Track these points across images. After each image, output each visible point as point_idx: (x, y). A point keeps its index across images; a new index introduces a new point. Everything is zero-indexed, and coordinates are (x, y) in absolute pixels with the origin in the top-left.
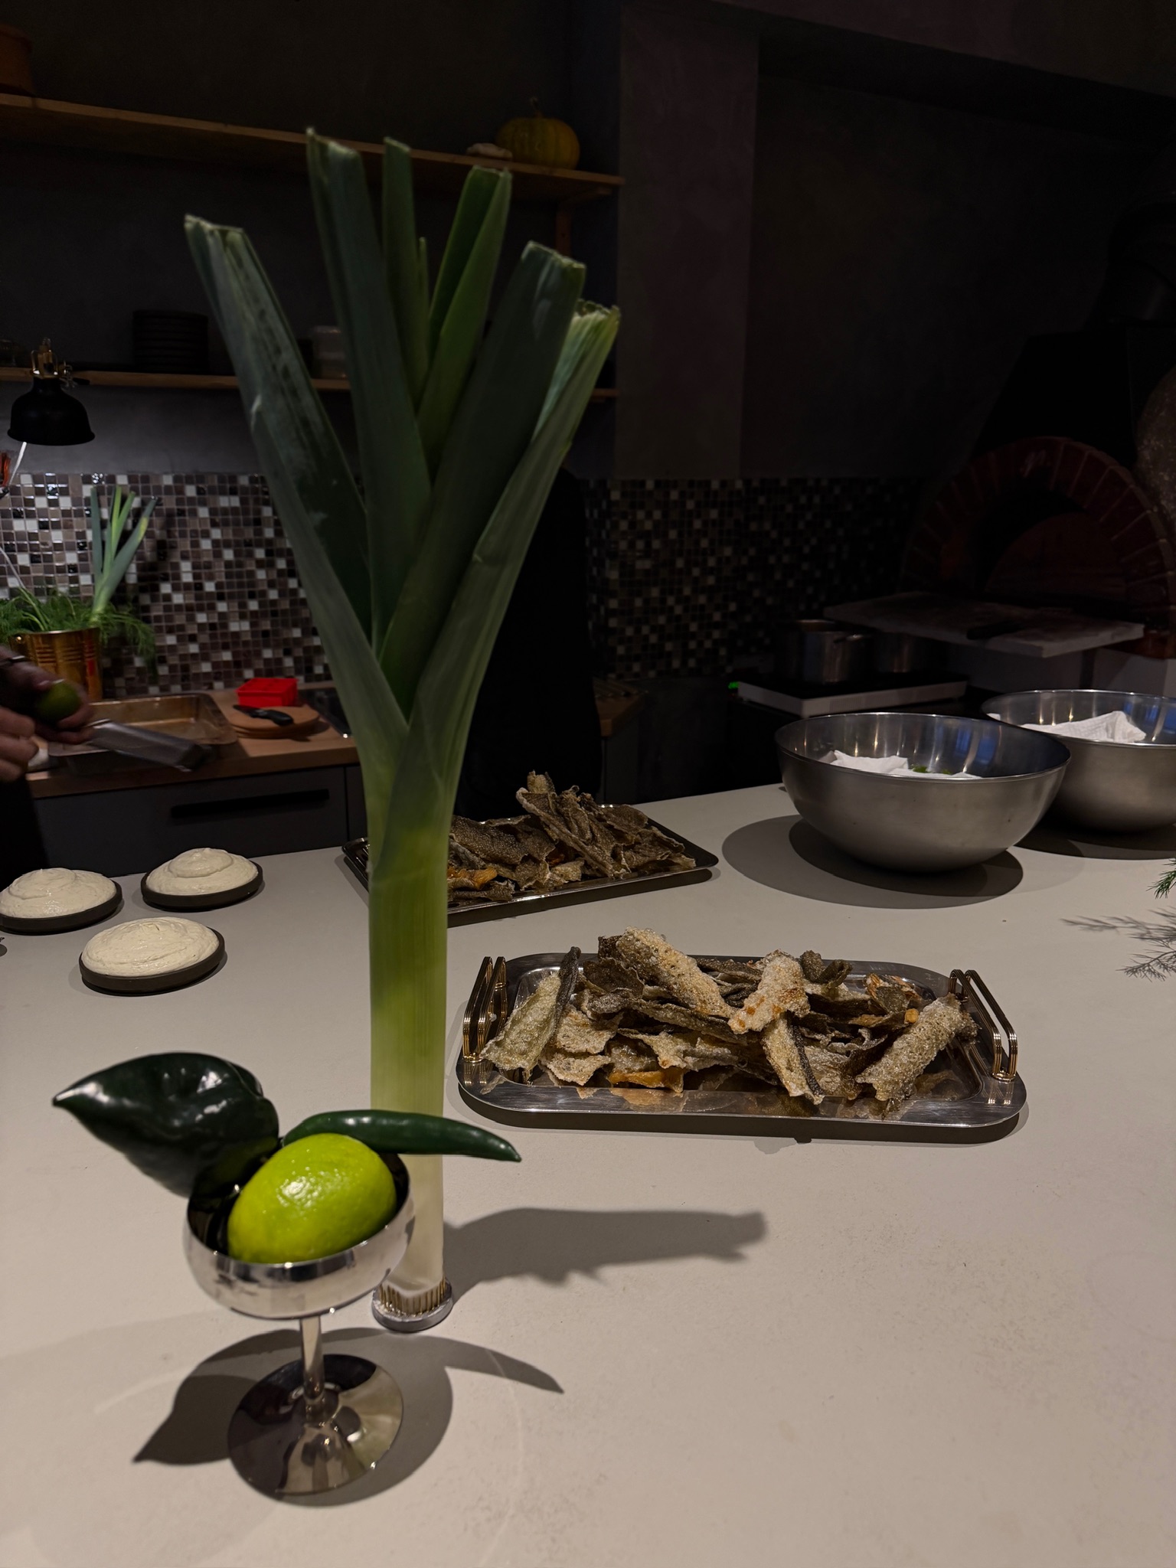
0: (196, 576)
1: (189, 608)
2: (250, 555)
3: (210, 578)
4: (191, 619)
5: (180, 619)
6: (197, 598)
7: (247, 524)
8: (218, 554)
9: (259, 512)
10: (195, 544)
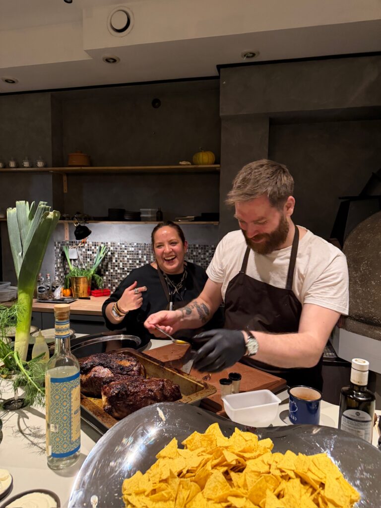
0: (123, 266)
1: (121, 274)
2: (135, 262)
3: (126, 267)
4: (121, 276)
5: (119, 276)
6: (123, 271)
7: (135, 254)
8: (128, 261)
9: (138, 252)
10: (123, 259)
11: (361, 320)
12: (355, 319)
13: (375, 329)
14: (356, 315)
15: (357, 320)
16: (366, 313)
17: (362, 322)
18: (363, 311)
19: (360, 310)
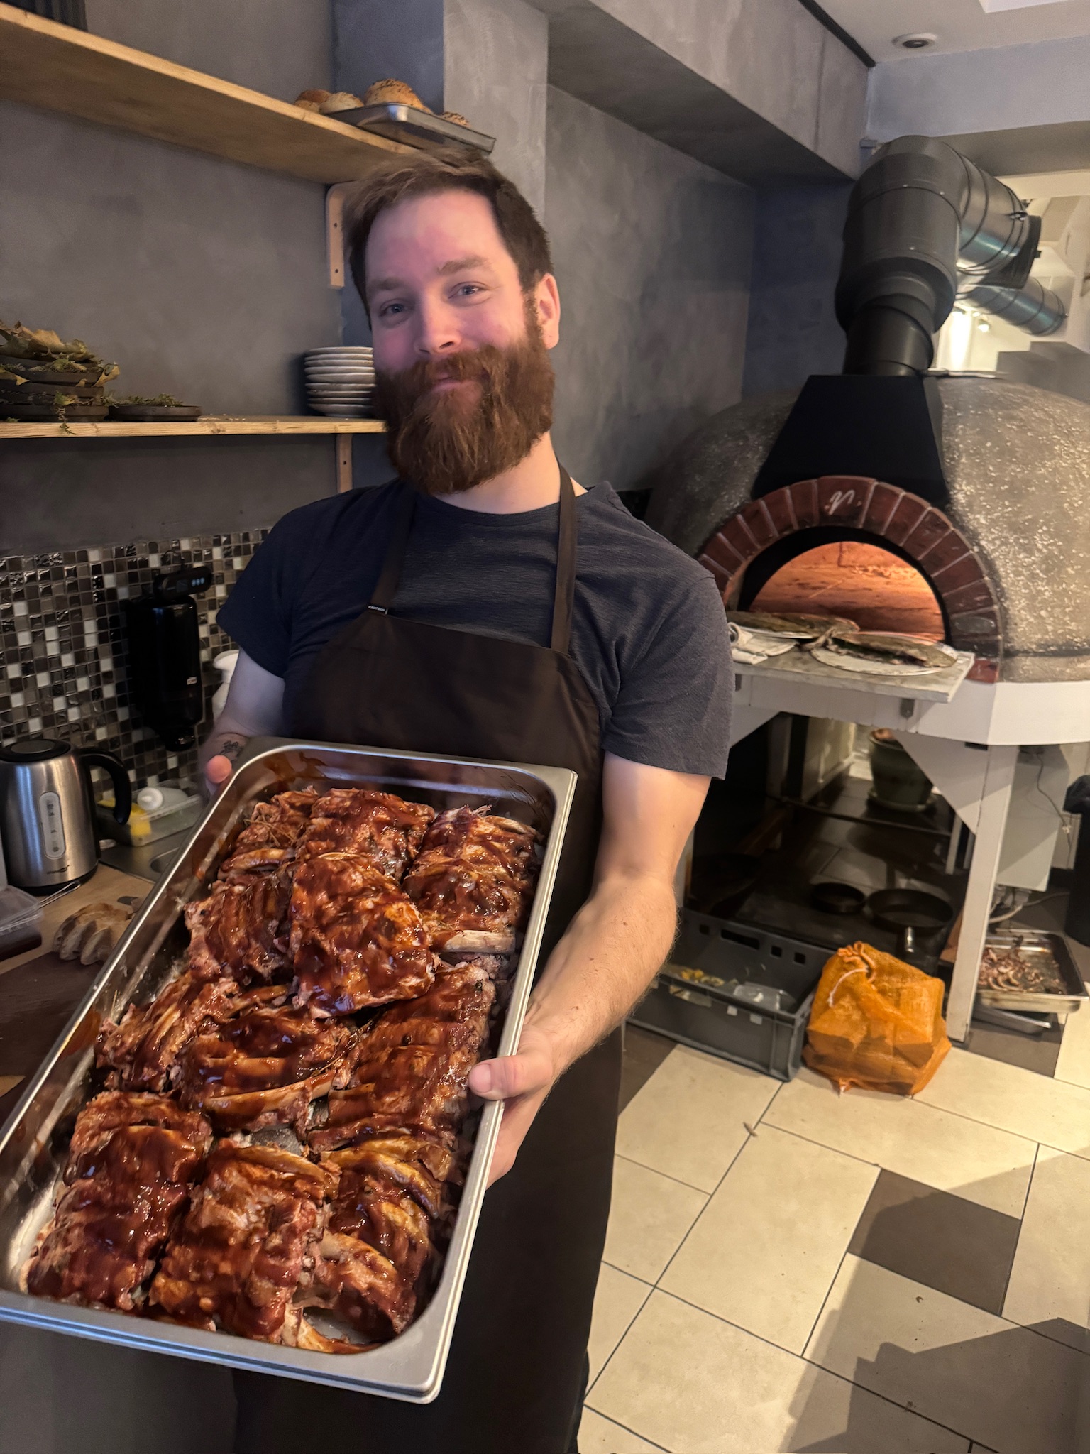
11: (1052, 652)
12: (1036, 654)
13: (1079, 661)
14: (1039, 646)
15: (1041, 655)
16: (1062, 634)
17: (1055, 654)
18: (1054, 631)
19: (1047, 632)
